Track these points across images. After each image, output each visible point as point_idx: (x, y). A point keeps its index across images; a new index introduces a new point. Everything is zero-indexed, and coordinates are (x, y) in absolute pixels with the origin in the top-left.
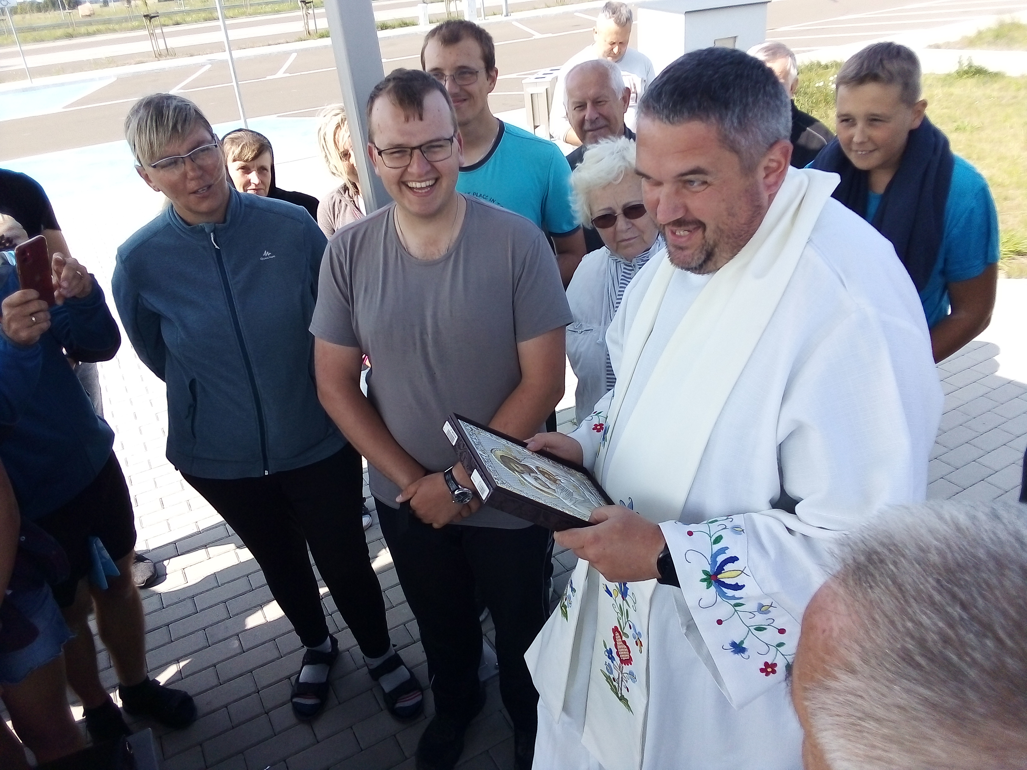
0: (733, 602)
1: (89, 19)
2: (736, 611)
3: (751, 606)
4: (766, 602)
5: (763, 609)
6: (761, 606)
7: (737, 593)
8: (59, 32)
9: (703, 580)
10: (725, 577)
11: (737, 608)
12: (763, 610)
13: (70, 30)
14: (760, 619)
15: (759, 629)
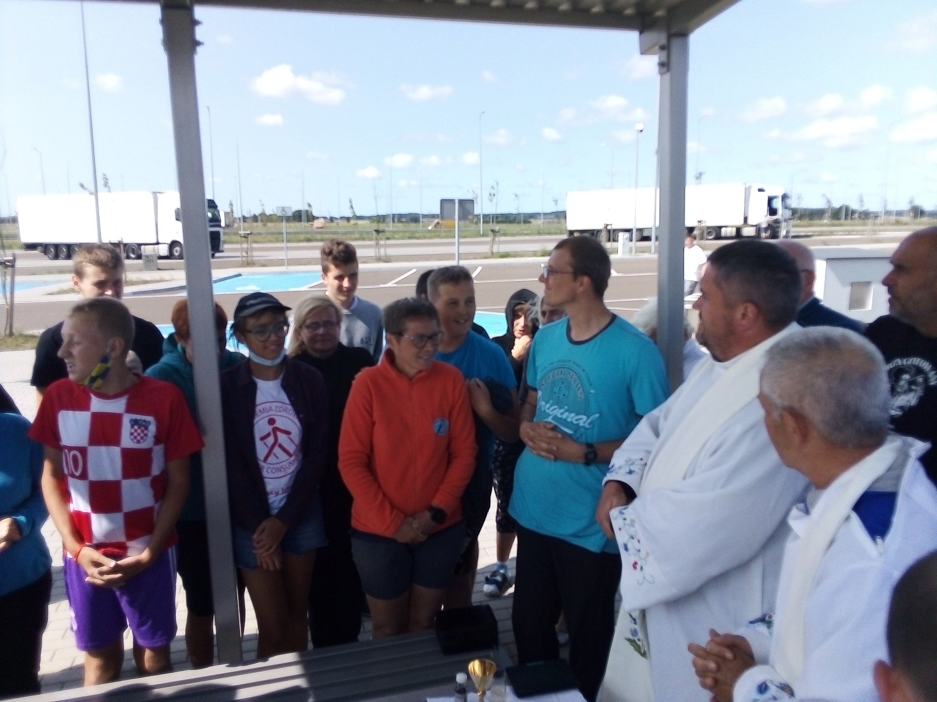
1: (321, 230)
8: (302, 237)
13: (309, 236)
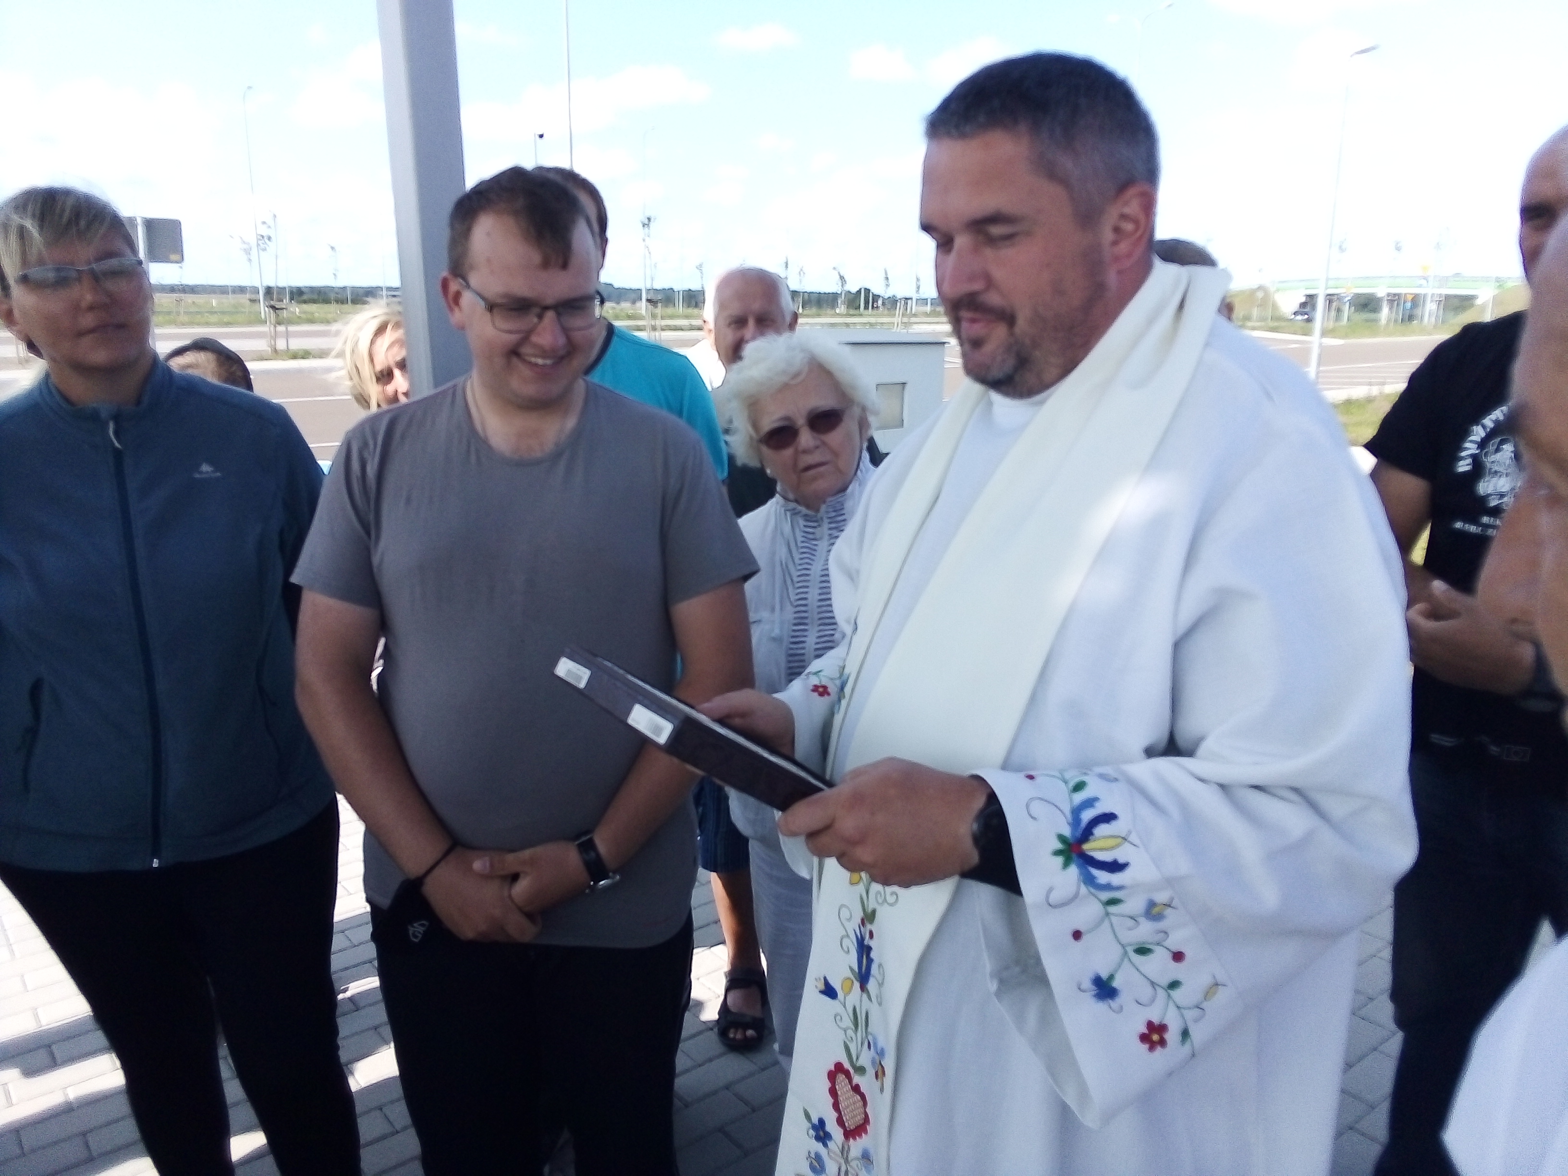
0: (1106, 896)
2: (1107, 914)
3: (1134, 904)
4: (1161, 897)
5: (1155, 910)
6: (1152, 904)
7: (1115, 879)
9: (1057, 853)
10: (1095, 848)
11: (1112, 909)
12: (1153, 911)
14: (1145, 931)
15: (1142, 951)
